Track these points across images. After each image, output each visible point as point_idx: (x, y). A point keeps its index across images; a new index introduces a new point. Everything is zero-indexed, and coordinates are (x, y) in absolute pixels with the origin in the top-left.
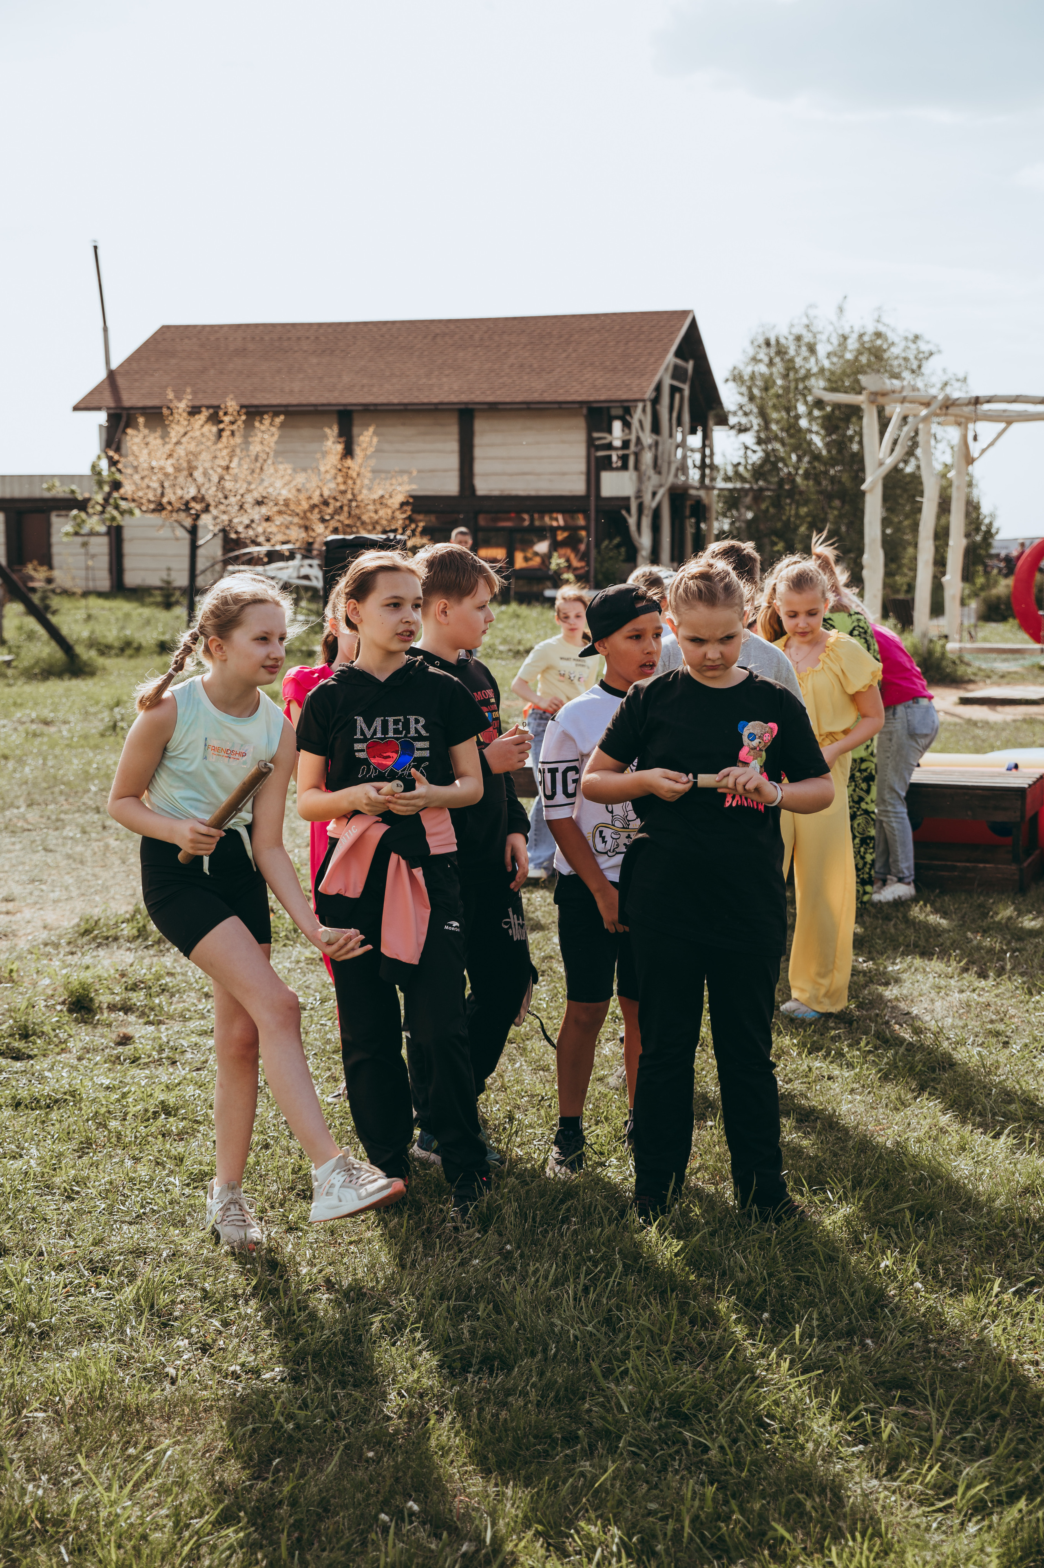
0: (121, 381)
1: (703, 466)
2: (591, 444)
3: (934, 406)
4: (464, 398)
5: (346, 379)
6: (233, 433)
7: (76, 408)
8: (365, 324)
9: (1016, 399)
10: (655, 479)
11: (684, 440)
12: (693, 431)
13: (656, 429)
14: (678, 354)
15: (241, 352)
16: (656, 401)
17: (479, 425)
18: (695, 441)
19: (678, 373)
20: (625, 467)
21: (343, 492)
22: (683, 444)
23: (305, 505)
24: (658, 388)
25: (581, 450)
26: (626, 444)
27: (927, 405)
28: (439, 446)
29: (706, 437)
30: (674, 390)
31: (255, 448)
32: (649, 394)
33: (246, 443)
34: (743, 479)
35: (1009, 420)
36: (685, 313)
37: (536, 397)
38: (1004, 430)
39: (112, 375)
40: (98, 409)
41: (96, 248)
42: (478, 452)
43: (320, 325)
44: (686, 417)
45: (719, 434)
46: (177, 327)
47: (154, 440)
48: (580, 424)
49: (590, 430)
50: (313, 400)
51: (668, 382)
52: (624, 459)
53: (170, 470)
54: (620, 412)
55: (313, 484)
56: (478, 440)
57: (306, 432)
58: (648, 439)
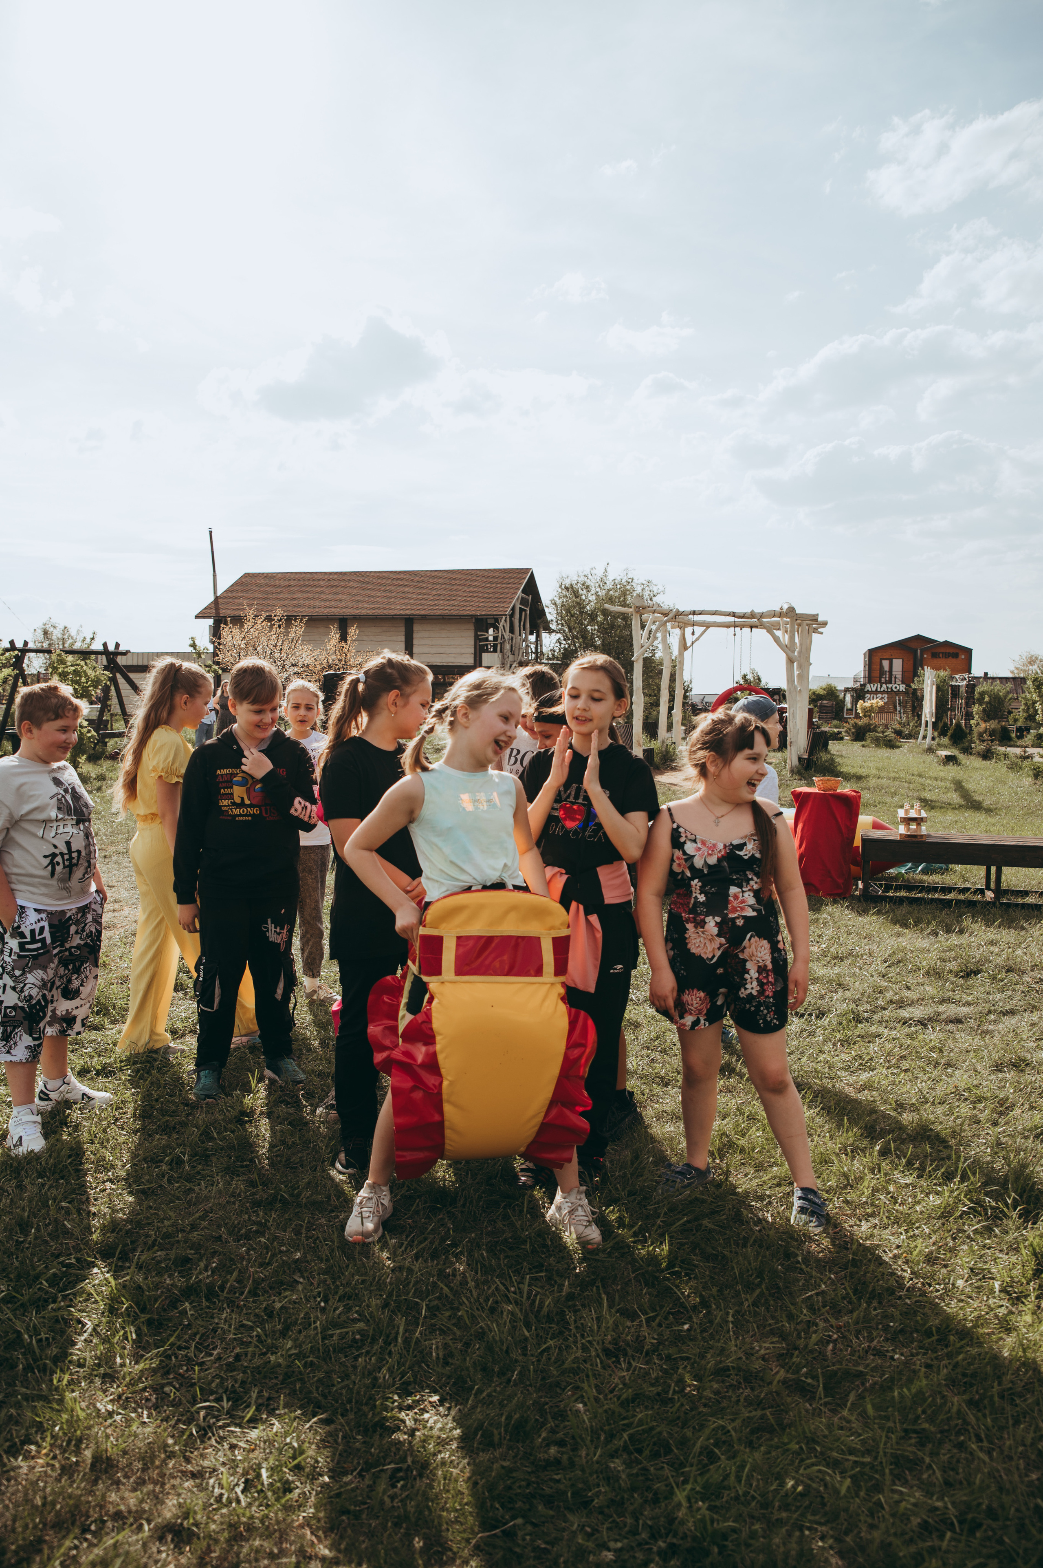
0: (220, 602)
1: (536, 653)
2: (477, 638)
3: (671, 615)
4: (408, 612)
5: (344, 602)
6: (279, 626)
7: (197, 617)
8: (355, 573)
9: (715, 613)
10: (511, 657)
11: (526, 637)
12: (531, 634)
13: (512, 631)
14: (523, 592)
15: (288, 587)
16: (512, 616)
17: (416, 627)
18: (532, 638)
19: (523, 602)
20: (495, 651)
21: (340, 660)
22: (526, 640)
23: (319, 668)
24: (513, 609)
25: (472, 642)
26: (495, 638)
27: (666, 615)
28: (394, 638)
29: (538, 637)
30: (521, 610)
31: (292, 635)
32: (508, 612)
33: (287, 633)
34: (557, 659)
35: (707, 626)
36: (527, 570)
37: (447, 612)
38: (704, 632)
39: (217, 599)
40: (209, 617)
41: (211, 532)
42: (415, 642)
43: (331, 573)
44: (528, 626)
45: (545, 635)
46: (254, 574)
47: (236, 630)
48: (472, 627)
49: (476, 630)
50: (325, 613)
51: (518, 606)
52: (495, 646)
53: (243, 646)
54: (492, 621)
55: (322, 657)
56: (415, 635)
57: (321, 630)
58: (507, 635)
